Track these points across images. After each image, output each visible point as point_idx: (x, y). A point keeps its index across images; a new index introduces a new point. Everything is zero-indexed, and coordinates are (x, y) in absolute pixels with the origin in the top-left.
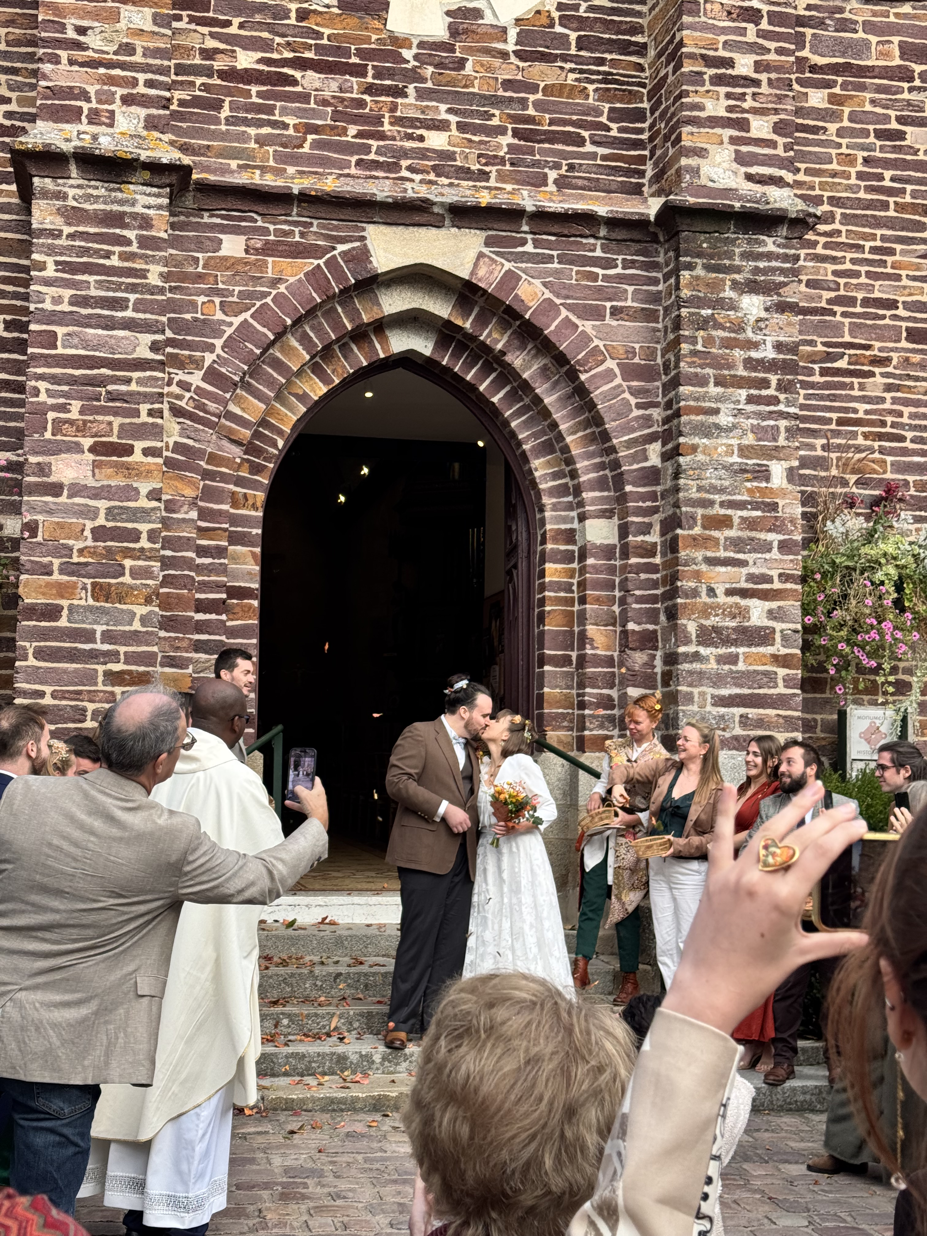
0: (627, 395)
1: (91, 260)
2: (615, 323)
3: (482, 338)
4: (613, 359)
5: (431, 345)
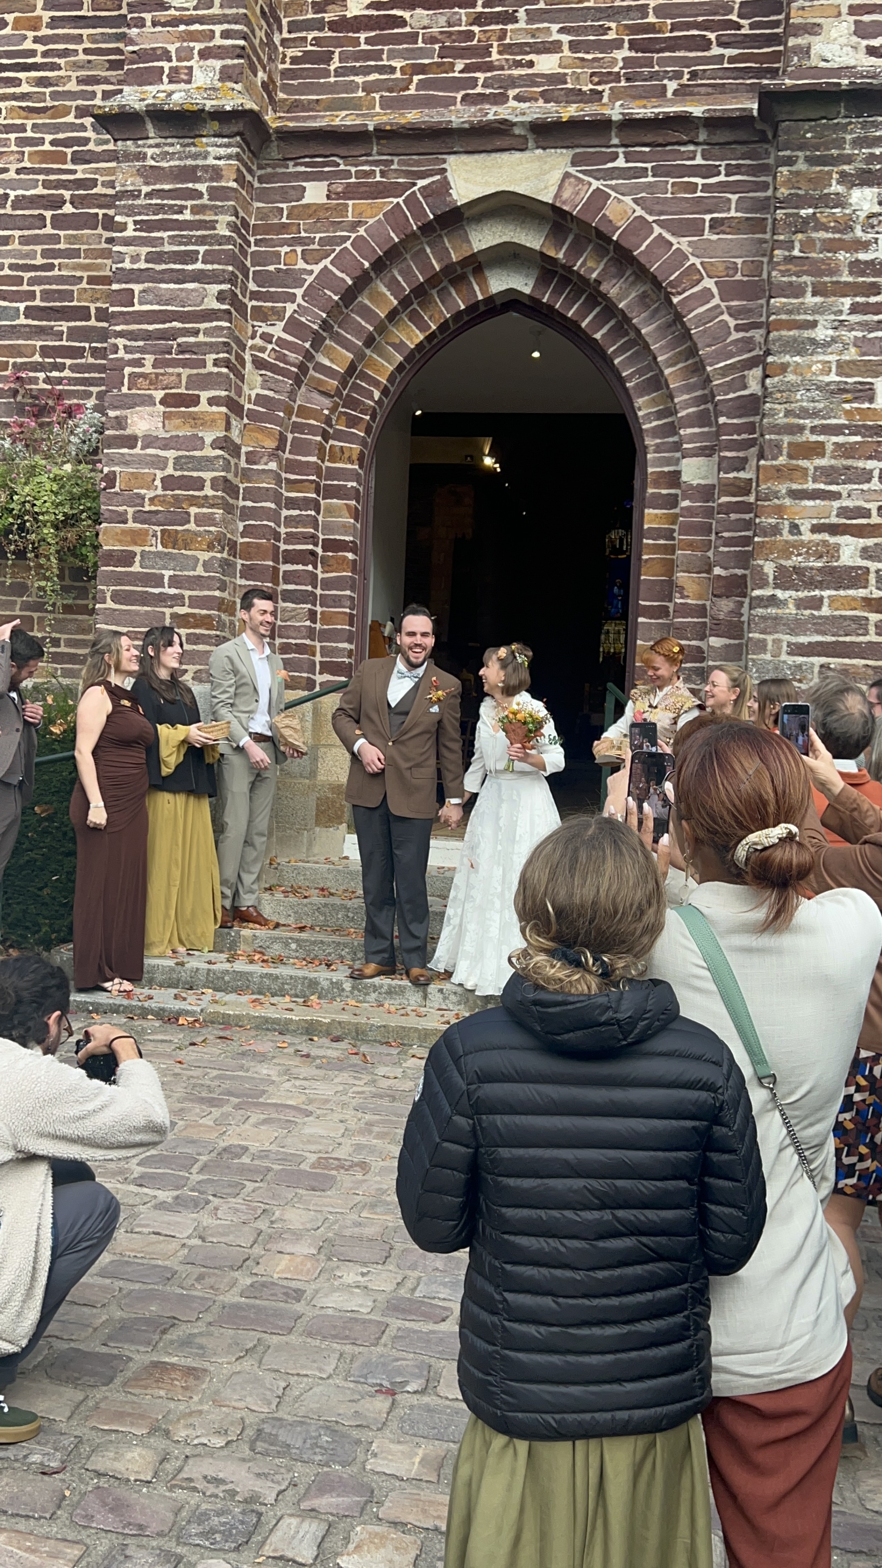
0: (726, 317)
1: (166, 216)
2: (715, 237)
3: (575, 268)
4: (710, 277)
5: (531, 283)
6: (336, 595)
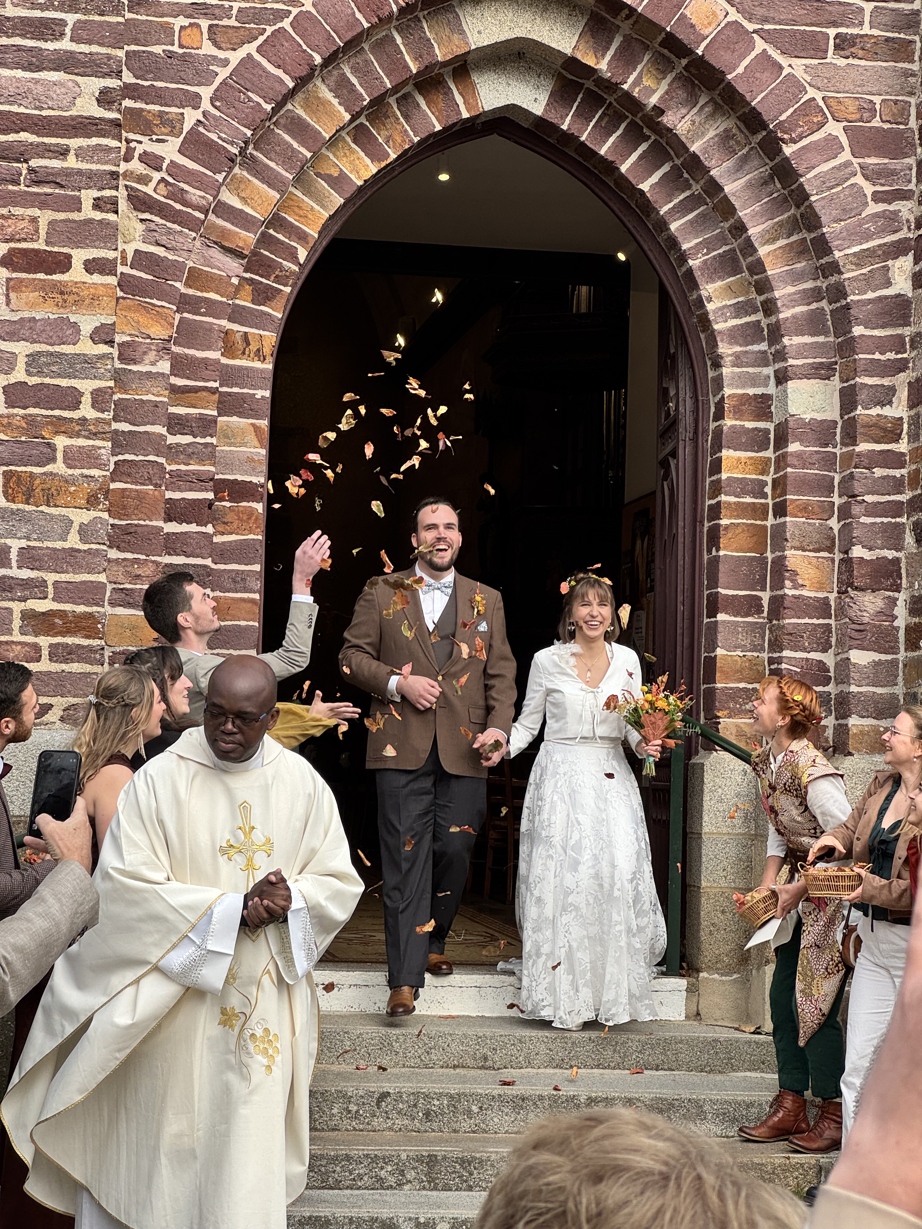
0: (859, 179)
2: (842, 62)
3: (625, 87)
4: (837, 120)
6: (237, 572)
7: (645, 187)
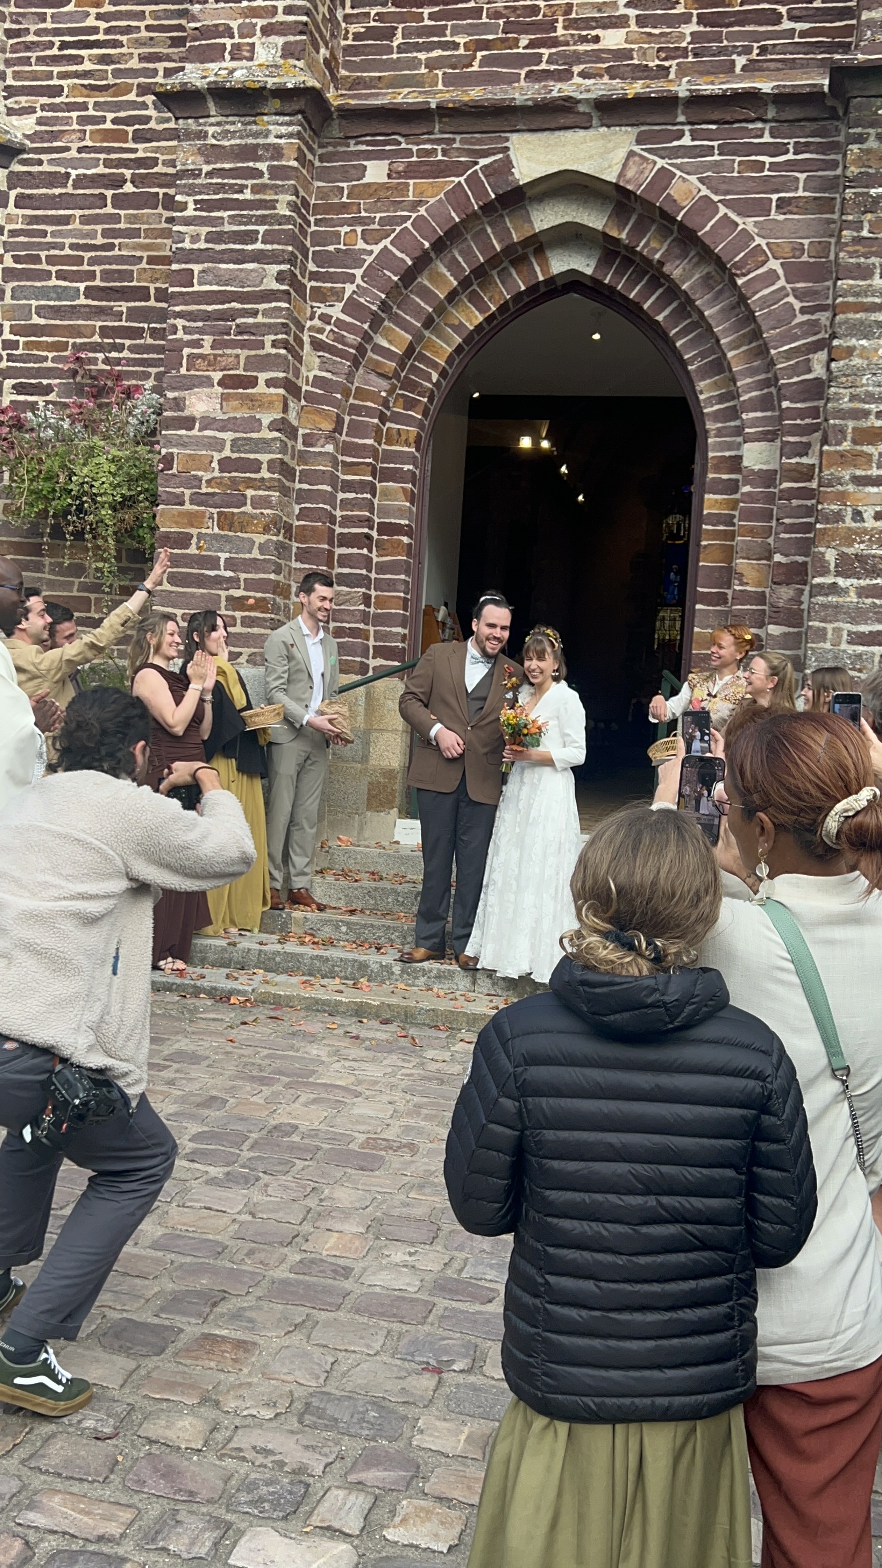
0: (791, 299)
1: (226, 196)
2: (781, 217)
3: (638, 249)
4: (776, 258)
5: (593, 264)
6: (390, 579)
7: (660, 318)
